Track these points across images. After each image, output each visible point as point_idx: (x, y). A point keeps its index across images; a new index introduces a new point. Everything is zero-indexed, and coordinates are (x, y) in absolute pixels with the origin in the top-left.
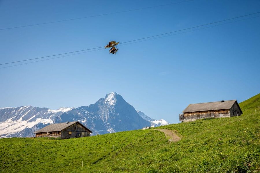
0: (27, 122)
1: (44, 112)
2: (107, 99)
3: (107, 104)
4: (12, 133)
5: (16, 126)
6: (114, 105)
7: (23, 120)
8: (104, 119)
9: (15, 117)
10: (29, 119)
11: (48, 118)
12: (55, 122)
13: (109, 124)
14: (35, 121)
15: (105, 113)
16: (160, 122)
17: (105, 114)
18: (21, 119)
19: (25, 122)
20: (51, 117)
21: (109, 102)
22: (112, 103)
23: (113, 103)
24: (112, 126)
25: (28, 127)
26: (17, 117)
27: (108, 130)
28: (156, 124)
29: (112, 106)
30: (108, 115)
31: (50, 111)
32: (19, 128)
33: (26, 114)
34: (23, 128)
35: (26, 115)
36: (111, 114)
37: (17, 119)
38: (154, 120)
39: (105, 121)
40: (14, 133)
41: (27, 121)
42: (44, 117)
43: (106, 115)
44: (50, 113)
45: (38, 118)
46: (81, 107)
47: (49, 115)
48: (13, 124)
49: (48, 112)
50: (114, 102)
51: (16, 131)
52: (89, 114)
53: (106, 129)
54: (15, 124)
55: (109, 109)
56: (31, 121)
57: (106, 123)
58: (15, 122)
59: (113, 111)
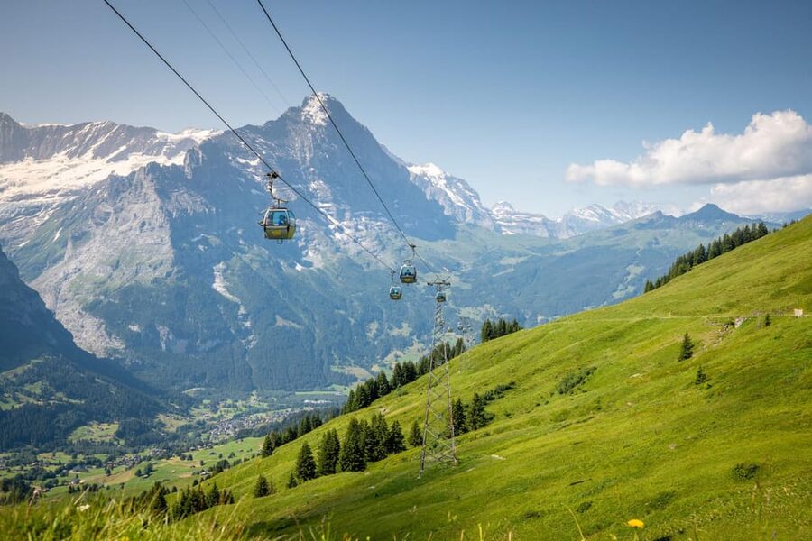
0: (108, 162)
1: (146, 138)
2: (307, 109)
3: (307, 122)
4: (74, 188)
5: (80, 171)
6: (324, 124)
7: (94, 158)
8: (301, 157)
9: (74, 148)
10: (112, 156)
11: (157, 155)
12: (187, 162)
13: (314, 171)
14: (127, 159)
15: (302, 142)
16: (425, 169)
17: (303, 146)
18: (90, 154)
19: (100, 162)
20: (164, 150)
21: (312, 116)
22: (319, 118)
23: (323, 120)
24: (320, 176)
25: (115, 174)
26: (78, 147)
27: (313, 185)
28: (416, 175)
29: (321, 126)
30: (310, 149)
31: (161, 137)
32: (88, 175)
33: (101, 141)
34: (103, 176)
35: (101, 145)
36: (317, 147)
37: (79, 153)
38: (410, 165)
39: (304, 163)
40: (78, 189)
41: (107, 158)
42: (148, 150)
43: (306, 149)
44: (162, 141)
45: (133, 152)
46: (245, 127)
47: (161, 145)
48: (71, 167)
49: (156, 137)
50: (323, 116)
51: (81, 183)
52: (266, 144)
53: (306, 182)
54: (76, 165)
55: (314, 135)
56: (116, 159)
57: (307, 168)
58: (75, 160)
59: (323, 140)
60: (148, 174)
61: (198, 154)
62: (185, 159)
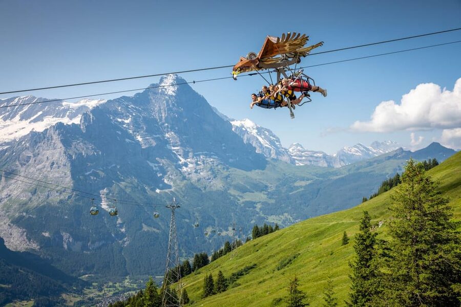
0: (30, 123)
1: (55, 106)
2: (163, 84)
3: (163, 93)
4: (7, 141)
5: (10, 129)
6: (174, 94)
7: (21, 120)
8: (159, 117)
9: (7, 114)
10: (32, 118)
11: (63, 117)
12: (83, 121)
13: (167, 126)
14: (43, 120)
15: (160, 107)
16: (243, 122)
17: (160, 110)
18: (18, 117)
19: (25, 123)
20: (68, 114)
21: (166, 89)
22: (171, 91)
23: (173, 91)
24: (172, 129)
25: (34, 131)
26: (10, 114)
27: (167, 135)
28: (237, 127)
29: (172, 96)
30: (165, 111)
31: (65, 106)
32: (16, 132)
33: (26, 108)
34: (26, 132)
35: (25, 112)
36: (170, 109)
37: (11, 117)
38: (233, 120)
39: (161, 120)
40: (10, 141)
41: (29, 120)
42: (57, 114)
43: (162, 111)
44: (66, 107)
45: (47, 115)
46: (121, 98)
47: (65, 111)
48: (5, 126)
49: (62, 106)
50: (173, 90)
51: (12, 137)
52: (136, 109)
53: (162, 133)
54: (9, 125)
55: (167, 102)
56: (35, 121)
57: (163, 124)
58: (8, 122)
59: (173, 105)
60: (56, 130)
61: (90, 116)
62: (81, 120)
